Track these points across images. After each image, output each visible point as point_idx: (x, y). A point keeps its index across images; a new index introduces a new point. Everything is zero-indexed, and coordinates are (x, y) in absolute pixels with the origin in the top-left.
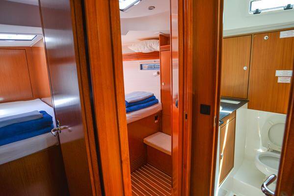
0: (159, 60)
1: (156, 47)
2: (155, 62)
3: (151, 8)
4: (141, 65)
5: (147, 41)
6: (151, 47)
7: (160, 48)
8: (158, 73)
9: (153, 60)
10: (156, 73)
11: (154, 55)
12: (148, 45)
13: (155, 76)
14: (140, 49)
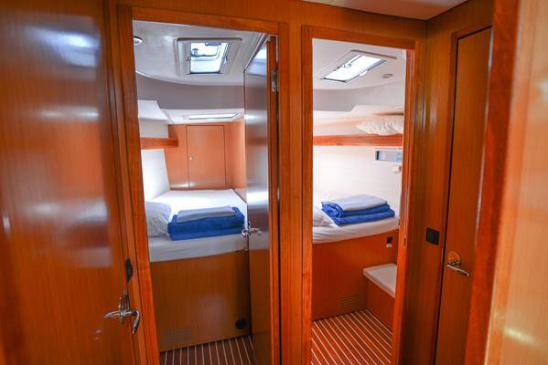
1: (399, 127)
3: (387, 76)
4: (378, 152)
5: (385, 117)
6: (390, 127)
8: (400, 168)
10: (396, 168)
12: (386, 124)
13: (396, 173)
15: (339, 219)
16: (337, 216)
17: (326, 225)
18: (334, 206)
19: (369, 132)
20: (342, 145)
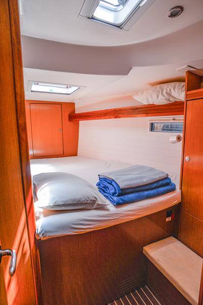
0: (182, 117)
1: (179, 94)
2: (174, 119)
3: (176, 12)
5: (162, 85)
6: (169, 94)
7: (187, 95)
8: (179, 138)
9: (171, 117)
10: (175, 139)
11: (174, 108)
12: (164, 91)
13: (173, 143)
14: (150, 99)
15: (115, 198)
16: (114, 194)
17: (101, 207)
18: (111, 182)
19: (145, 103)
20: (119, 117)
